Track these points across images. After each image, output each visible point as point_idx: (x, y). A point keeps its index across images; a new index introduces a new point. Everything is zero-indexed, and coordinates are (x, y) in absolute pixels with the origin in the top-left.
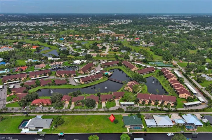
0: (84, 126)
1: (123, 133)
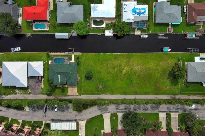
0: (137, 68)
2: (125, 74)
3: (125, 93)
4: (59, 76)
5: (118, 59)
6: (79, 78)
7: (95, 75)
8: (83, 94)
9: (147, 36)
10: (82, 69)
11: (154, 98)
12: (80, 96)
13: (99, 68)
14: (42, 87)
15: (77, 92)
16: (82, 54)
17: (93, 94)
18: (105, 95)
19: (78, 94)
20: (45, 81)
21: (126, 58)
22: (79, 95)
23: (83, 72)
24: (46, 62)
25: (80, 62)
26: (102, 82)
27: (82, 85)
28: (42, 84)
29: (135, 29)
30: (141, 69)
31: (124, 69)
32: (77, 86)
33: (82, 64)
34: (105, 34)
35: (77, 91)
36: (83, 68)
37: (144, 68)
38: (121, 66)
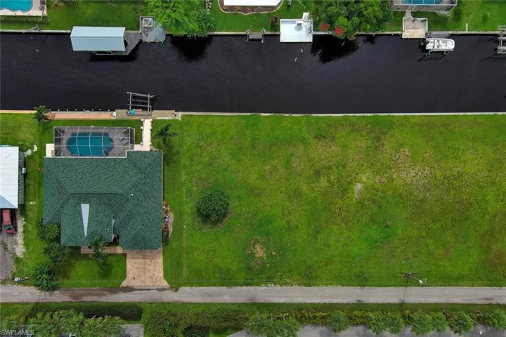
0: (410, 175)
1: (180, 115)
2: (361, 202)
3: (362, 281)
4: (85, 209)
5: (333, 139)
6: (171, 218)
7: (237, 204)
8: (190, 284)
9: (450, 45)
10: (184, 177)
11: (478, 302)
12: (176, 291)
13: (253, 178)
14: (19, 255)
15: (161, 274)
16: (183, 117)
17: (227, 280)
18: (278, 287)
19: (165, 284)
20: (30, 227)
21: (365, 134)
22: (171, 288)
23: (189, 192)
24: (36, 149)
25: (174, 151)
26: (267, 234)
27: (185, 244)
28: (16, 243)
29: (404, 13)
30: (426, 181)
31: (356, 180)
32: (161, 249)
33: (184, 161)
34: (279, 35)
35: (165, 269)
36: (187, 174)
37: (439, 174)
38: (344, 167)
